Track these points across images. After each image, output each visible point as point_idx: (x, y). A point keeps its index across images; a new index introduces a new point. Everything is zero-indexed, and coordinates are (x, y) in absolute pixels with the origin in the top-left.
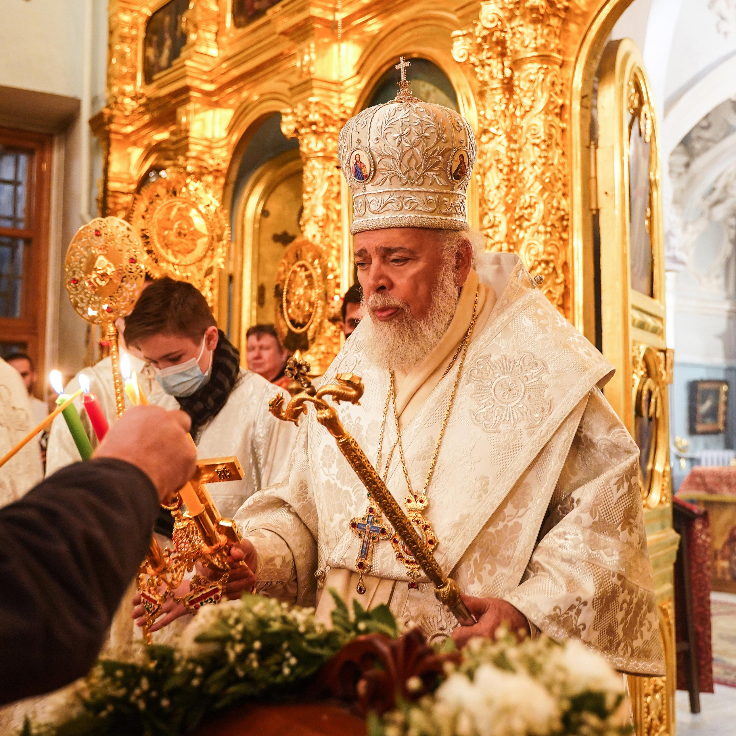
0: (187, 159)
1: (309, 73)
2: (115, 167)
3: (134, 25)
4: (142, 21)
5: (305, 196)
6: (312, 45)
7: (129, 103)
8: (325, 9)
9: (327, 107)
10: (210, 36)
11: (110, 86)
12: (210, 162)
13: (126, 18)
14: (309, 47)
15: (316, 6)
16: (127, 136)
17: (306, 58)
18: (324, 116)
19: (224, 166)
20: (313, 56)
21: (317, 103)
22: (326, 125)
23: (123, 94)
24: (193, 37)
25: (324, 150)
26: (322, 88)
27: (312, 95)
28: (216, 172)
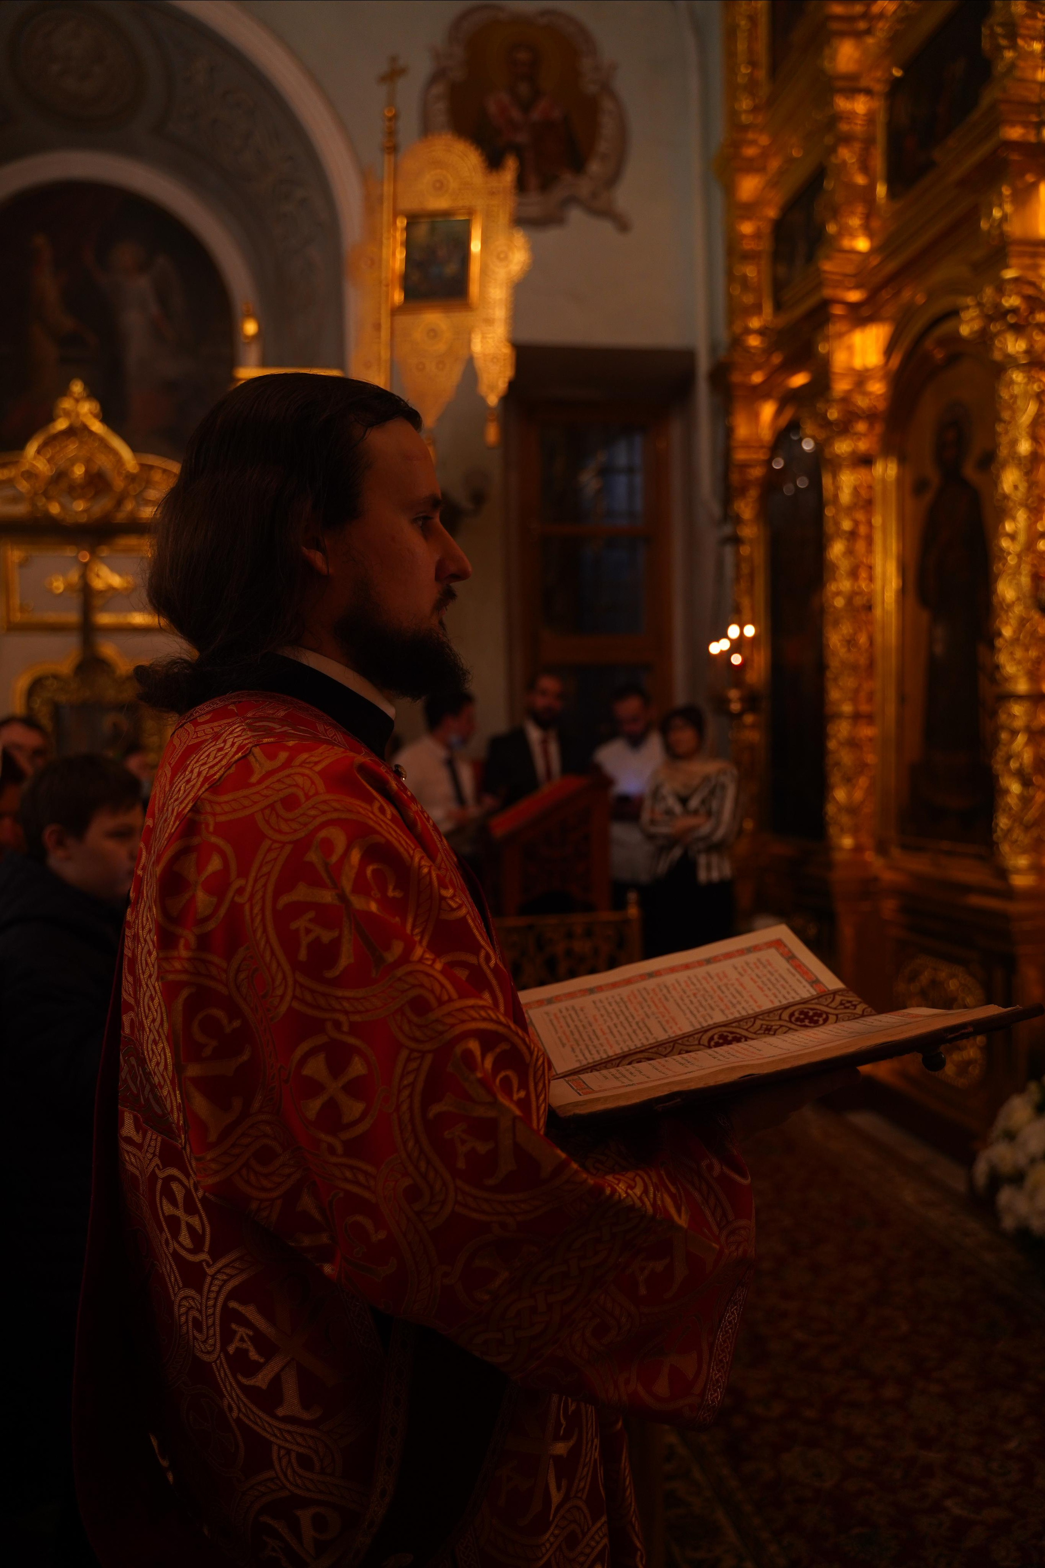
0: (829, 401)
1: (1002, 234)
2: (742, 431)
3: (757, 235)
4: (766, 229)
5: (999, 428)
6: (1006, 191)
7: (754, 341)
8: (1026, 124)
9: (1032, 284)
10: (855, 222)
11: (730, 323)
12: (862, 402)
13: (747, 228)
14: (1000, 194)
15: (1013, 124)
16: (755, 388)
17: (997, 213)
18: (1027, 298)
19: (881, 406)
20: (1008, 208)
21: (1016, 280)
22: (1032, 312)
23: (748, 331)
24: (832, 228)
25: (1028, 352)
26: (1022, 254)
27: (1007, 267)
28: (871, 416)
